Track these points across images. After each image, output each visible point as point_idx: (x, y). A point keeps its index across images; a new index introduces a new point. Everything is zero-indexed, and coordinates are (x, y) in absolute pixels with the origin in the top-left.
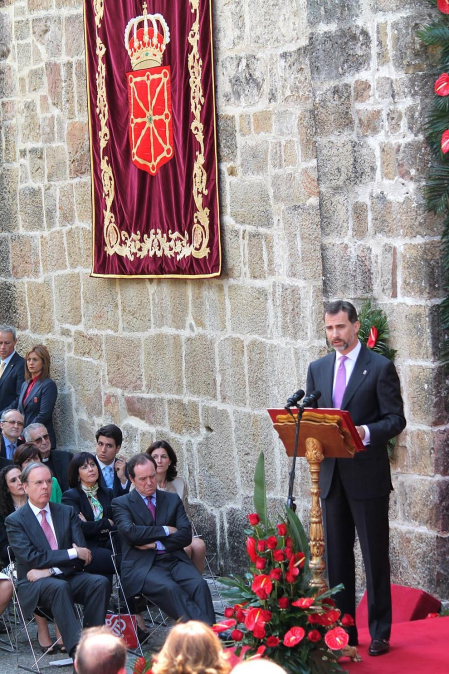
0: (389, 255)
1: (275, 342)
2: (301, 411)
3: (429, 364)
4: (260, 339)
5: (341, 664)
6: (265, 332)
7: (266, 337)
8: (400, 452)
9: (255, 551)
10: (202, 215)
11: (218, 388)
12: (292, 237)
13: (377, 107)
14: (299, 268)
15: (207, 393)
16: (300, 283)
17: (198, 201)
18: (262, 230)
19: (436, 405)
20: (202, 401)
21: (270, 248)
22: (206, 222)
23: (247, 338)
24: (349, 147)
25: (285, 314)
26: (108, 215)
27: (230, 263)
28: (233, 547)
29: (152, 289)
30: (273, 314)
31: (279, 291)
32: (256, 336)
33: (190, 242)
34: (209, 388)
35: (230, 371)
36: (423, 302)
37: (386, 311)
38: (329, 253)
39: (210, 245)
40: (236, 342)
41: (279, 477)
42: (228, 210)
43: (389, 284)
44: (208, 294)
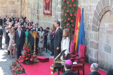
0: (59, 14)
3: (61, 28)
17: (50, 7)
18: (54, 10)
22: (50, 9)
26: (44, 8)
29: (47, 17)
42: (52, 8)
43: (59, 18)
44: (51, 18)
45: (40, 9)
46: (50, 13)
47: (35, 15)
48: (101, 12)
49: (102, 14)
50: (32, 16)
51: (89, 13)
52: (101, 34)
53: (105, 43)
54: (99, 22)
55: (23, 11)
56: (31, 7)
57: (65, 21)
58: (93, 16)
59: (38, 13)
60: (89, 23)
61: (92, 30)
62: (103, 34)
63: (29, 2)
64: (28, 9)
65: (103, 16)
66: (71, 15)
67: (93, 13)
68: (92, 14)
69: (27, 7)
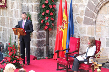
0: (32, 6)
1: (14, 18)
2: (17, 28)
3: (37, 22)
4: (12, 18)
5: (22, 66)
8: (32, 35)
9: (9, 49)
12: (17, 2)
14: (18, 7)
15: (4, 26)
16: (18, 10)
18: (13, 1)
19: (38, 28)
20: (3, 27)
21: (14, 4)
23: (10, 18)
25: (16, 14)
27: (8, 6)
28: (7, 49)
30: (14, 14)
31: (15, 10)
33: (2, 3)
34: (4, 25)
35: (7, 22)
36: (36, 13)
37: (31, 14)
38: (23, 5)
39: (5, 3)
40: (8, 18)
43: (31, 10)
48: (99, 3)
49: (102, 5)
51: (79, 4)
52: (100, 28)
53: (107, 38)
54: (96, 14)
57: (43, 14)
58: (86, 7)
60: (79, 16)
61: (84, 24)
62: (103, 28)
65: (102, 7)
66: (51, 7)
67: (86, 4)
68: (84, 6)
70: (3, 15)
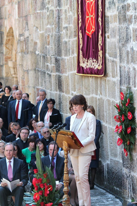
0: (134, 71)
1: (117, 102)
6: (115, 98)
7: (115, 100)
10: (100, 53)
11: (105, 118)
13: (132, 14)
17: (100, 48)
18: (115, 59)
20: (102, 123)
21: (116, 66)
22: (101, 56)
24: (126, 29)
26: (81, 52)
28: (108, 178)
29: (91, 79)
30: (117, 91)
31: (118, 82)
32: (113, 99)
33: (98, 63)
34: (103, 118)
37: (133, 92)
38: (121, 69)
39: (102, 65)
40: (109, 101)
41: (118, 153)
42: (107, 51)
43: (134, 82)
44: (103, 83)
45: (66, 55)
46: (100, 68)
47: (50, 75)
50: (37, 78)
55: (7, 64)
56: (35, 49)
59: (58, 69)
63: (27, 34)
64: (22, 57)
69: (19, 50)
70: (101, 94)
